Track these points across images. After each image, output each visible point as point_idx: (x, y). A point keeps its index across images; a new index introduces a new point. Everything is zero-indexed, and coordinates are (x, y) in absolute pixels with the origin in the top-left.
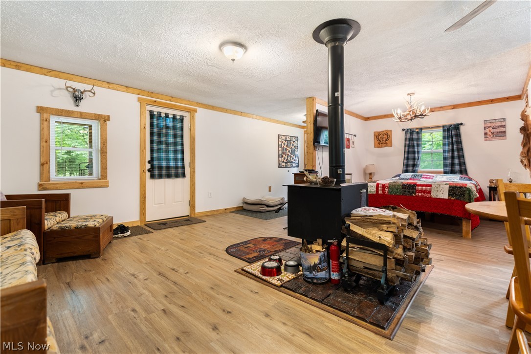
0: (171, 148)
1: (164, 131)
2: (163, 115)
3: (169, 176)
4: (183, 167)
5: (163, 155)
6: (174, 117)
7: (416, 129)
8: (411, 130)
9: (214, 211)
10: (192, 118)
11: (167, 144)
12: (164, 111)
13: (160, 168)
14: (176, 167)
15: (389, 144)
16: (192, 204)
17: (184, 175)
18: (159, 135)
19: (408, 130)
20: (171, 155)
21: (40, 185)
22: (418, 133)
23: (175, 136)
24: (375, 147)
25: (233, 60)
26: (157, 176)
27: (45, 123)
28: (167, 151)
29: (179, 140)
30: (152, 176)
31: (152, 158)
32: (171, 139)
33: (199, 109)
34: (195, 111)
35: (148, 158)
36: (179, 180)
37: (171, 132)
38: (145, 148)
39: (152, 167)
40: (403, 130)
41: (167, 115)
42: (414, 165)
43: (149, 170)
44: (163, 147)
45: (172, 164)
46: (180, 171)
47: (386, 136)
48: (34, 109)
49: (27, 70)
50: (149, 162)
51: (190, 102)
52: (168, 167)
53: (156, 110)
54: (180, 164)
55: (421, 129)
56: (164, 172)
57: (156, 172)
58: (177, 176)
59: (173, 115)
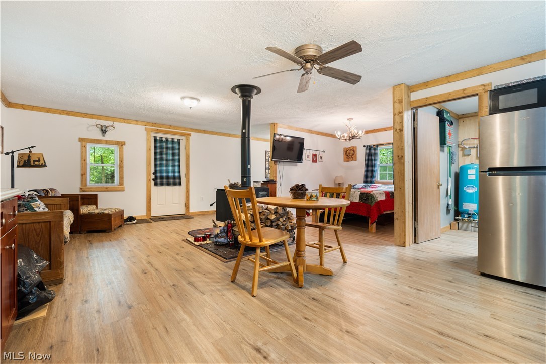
0: (170, 163)
1: (165, 151)
2: (164, 139)
3: (168, 184)
4: (180, 178)
5: (164, 169)
6: (173, 141)
7: (374, 145)
8: (369, 146)
9: (205, 211)
10: (187, 140)
11: (167, 160)
12: (164, 136)
13: (162, 178)
14: (174, 178)
15: (354, 159)
16: (187, 206)
17: (180, 184)
18: (161, 154)
19: (367, 146)
20: (170, 169)
21: (81, 188)
22: (375, 149)
23: (173, 154)
24: (344, 161)
25: (190, 107)
26: (159, 184)
27: (84, 148)
28: (167, 166)
29: (176, 158)
30: (156, 184)
31: (156, 171)
32: (170, 157)
33: (192, 134)
34: (190, 135)
35: (153, 171)
36: (177, 187)
37: (170, 151)
38: (150, 164)
39: (156, 177)
40: (364, 146)
41: (167, 139)
42: (372, 177)
43: (153, 180)
44: (164, 163)
45: (171, 175)
46: (177, 181)
47: (352, 152)
48: (78, 140)
50: (153, 174)
51: (185, 129)
52: (168, 178)
53: (159, 136)
54: (177, 175)
55: (377, 146)
56: (165, 181)
57: (159, 181)
58: (175, 184)
59: (172, 139)
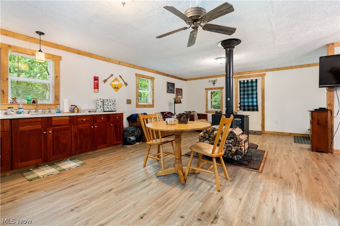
0: (250, 96)
1: (246, 89)
2: (246, 81)
3: (249, 110)
4: (257, 106)
5: (246, 100)
6: (252, 82)
9: (280, 132)
10: (263, 79)
11: (248, 95)
13: (244, 106)
14: (253, 106)
16: (263, 127)
17: (257, 110)
18: (244, 91)
20: (250, 100)
21: (206, 111)
23: (252, 90)
25: (221, 64)
26: (243, 110)
27: (207, 93)
28: (248, 98)
29: (255, 92)
31: (240, 102)
32: (250, 92)
33: (267, 73)
34: (265, 74)
36: (255, 112)
37: (250, 88)
38: (235, 99)
39: (241, 106)
41: (248, 81)
43: (239, 107)
44: (246, 96)
45: (250, 104)
46: (255, 108)
48: (205, 89)
49: (203, 79)
50: (239, 104)
51: (261, 71)
52: (248, 106)
53: (242, 80)
54: (255, 104)
56: (246, 108)
57: (242, 108)
58: (253, 110)
59: (251, 80)
